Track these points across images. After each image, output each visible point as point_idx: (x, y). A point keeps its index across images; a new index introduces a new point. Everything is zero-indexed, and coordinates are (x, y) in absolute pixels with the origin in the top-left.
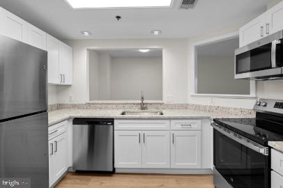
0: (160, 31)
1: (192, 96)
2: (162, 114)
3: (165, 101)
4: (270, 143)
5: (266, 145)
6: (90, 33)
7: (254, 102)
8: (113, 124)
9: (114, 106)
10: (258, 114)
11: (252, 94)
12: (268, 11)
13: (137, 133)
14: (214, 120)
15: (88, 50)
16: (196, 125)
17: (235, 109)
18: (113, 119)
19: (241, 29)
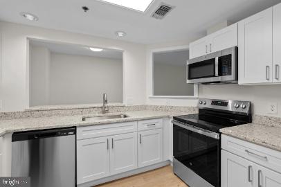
0: (125, 33)
1: (150, 98)
2: (125, 116)
3: (125, 103)
4: (221, 130)
5: (218, 132)
6: (35, 18)
7: (197, 101)
8: (75, 133)
9: (69, 112)
10: (200, 110)
11: (196, 95)
12: (208, 36)
13: (104, 139)
14: (174, 117)
15: (28, 38)
16: (159, 123)
17: (185, 107)
18: (75, 127)
19: (191, 44)
